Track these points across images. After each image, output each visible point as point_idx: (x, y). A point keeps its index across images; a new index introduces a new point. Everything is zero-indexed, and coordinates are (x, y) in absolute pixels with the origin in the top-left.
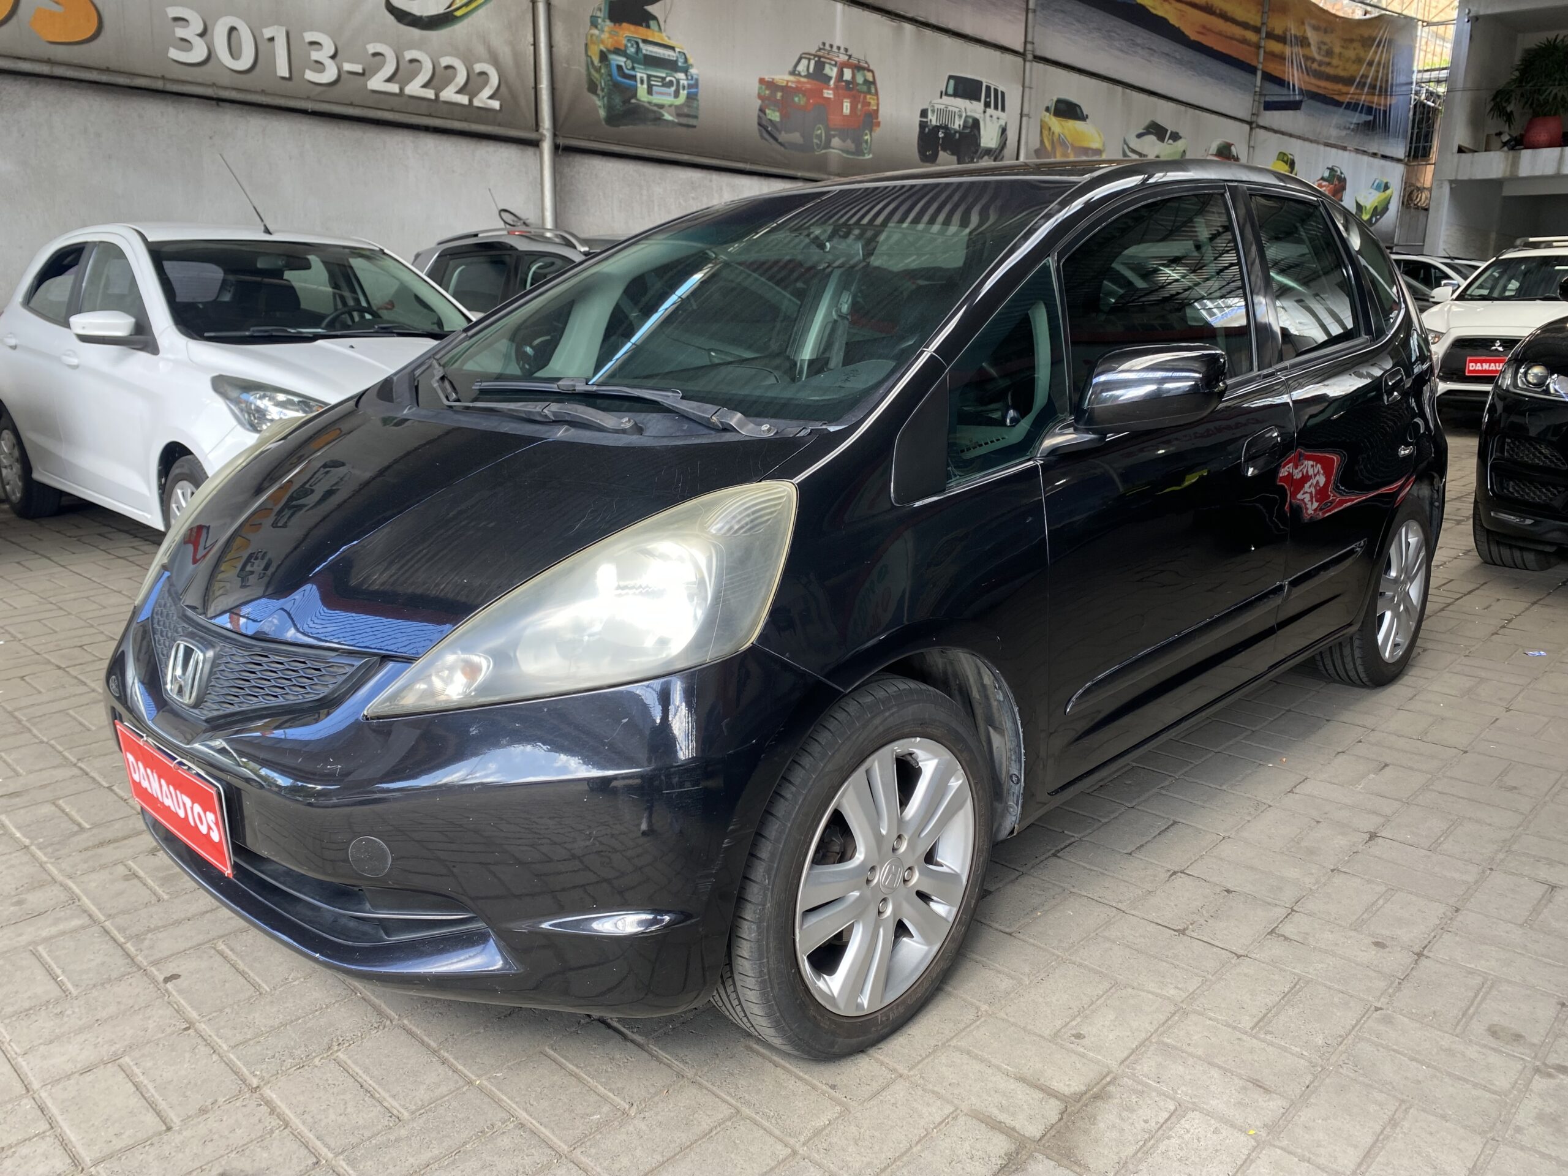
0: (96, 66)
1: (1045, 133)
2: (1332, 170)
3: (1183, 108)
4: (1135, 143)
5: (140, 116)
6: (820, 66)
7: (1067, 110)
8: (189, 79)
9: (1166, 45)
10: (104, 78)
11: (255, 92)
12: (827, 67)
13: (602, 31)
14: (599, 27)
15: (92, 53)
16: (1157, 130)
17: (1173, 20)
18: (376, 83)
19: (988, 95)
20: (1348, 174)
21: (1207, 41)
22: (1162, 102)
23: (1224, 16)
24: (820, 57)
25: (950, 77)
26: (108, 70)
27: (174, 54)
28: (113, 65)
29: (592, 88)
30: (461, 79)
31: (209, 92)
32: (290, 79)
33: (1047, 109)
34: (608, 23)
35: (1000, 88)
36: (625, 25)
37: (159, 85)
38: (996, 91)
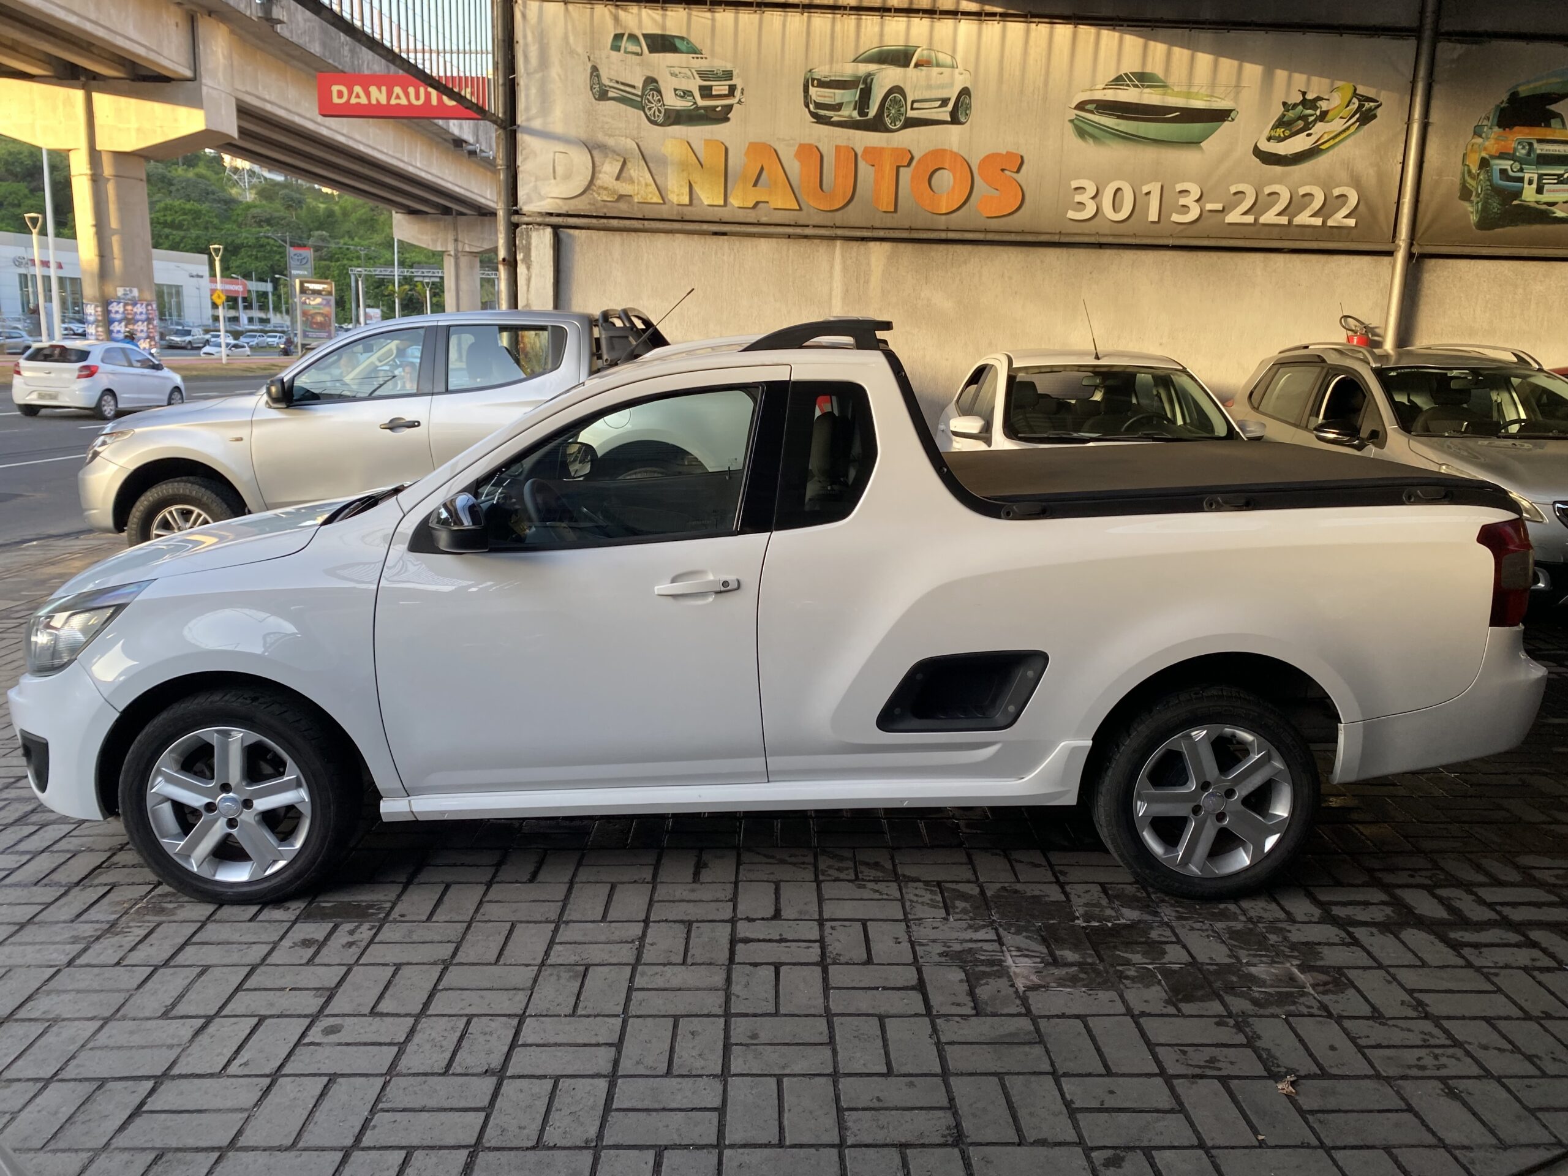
0: (1013, 229)
5: (1042, 262)
8: (1079, 231)
10: (1019, 238)
11: (1128, 236)
13: (1488, 138)
14: (1484, 135)
15: (1015, 222)
18: (1233, 217)
26: (1023, 232)
27: (1071, 214)
28: (1027, 229)
29: (1465, 194)
30: (1317, 204)
31: (1092, 240)
32: (1158, 222)
34: (1496, 129)
36: (1517, 128)
37: (1056, 239)
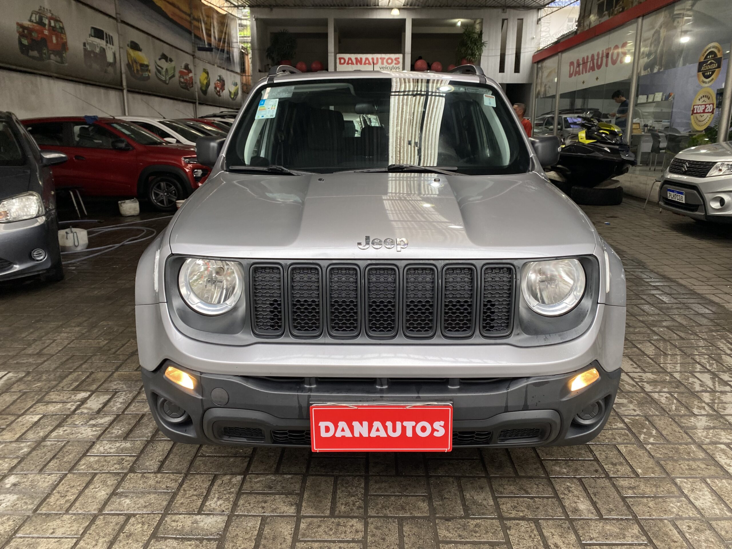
1: (129, 56)
2: (220, 76)
3: (171, 47)
4: (159, 63)
6: (41, 18)
7: (135, 46)
9: (162, 19)
12: (44, 19)
16: (164, 57)
17: (163, 9)
19: (107, 38)
20: (225, 79)
21: (175, 19)
22: (165, 45)
23: (178, 8)
24: (40, 13)
25: (93, 28)
33: (128, 46)
35: (111, 34)
38: (109, 36)
